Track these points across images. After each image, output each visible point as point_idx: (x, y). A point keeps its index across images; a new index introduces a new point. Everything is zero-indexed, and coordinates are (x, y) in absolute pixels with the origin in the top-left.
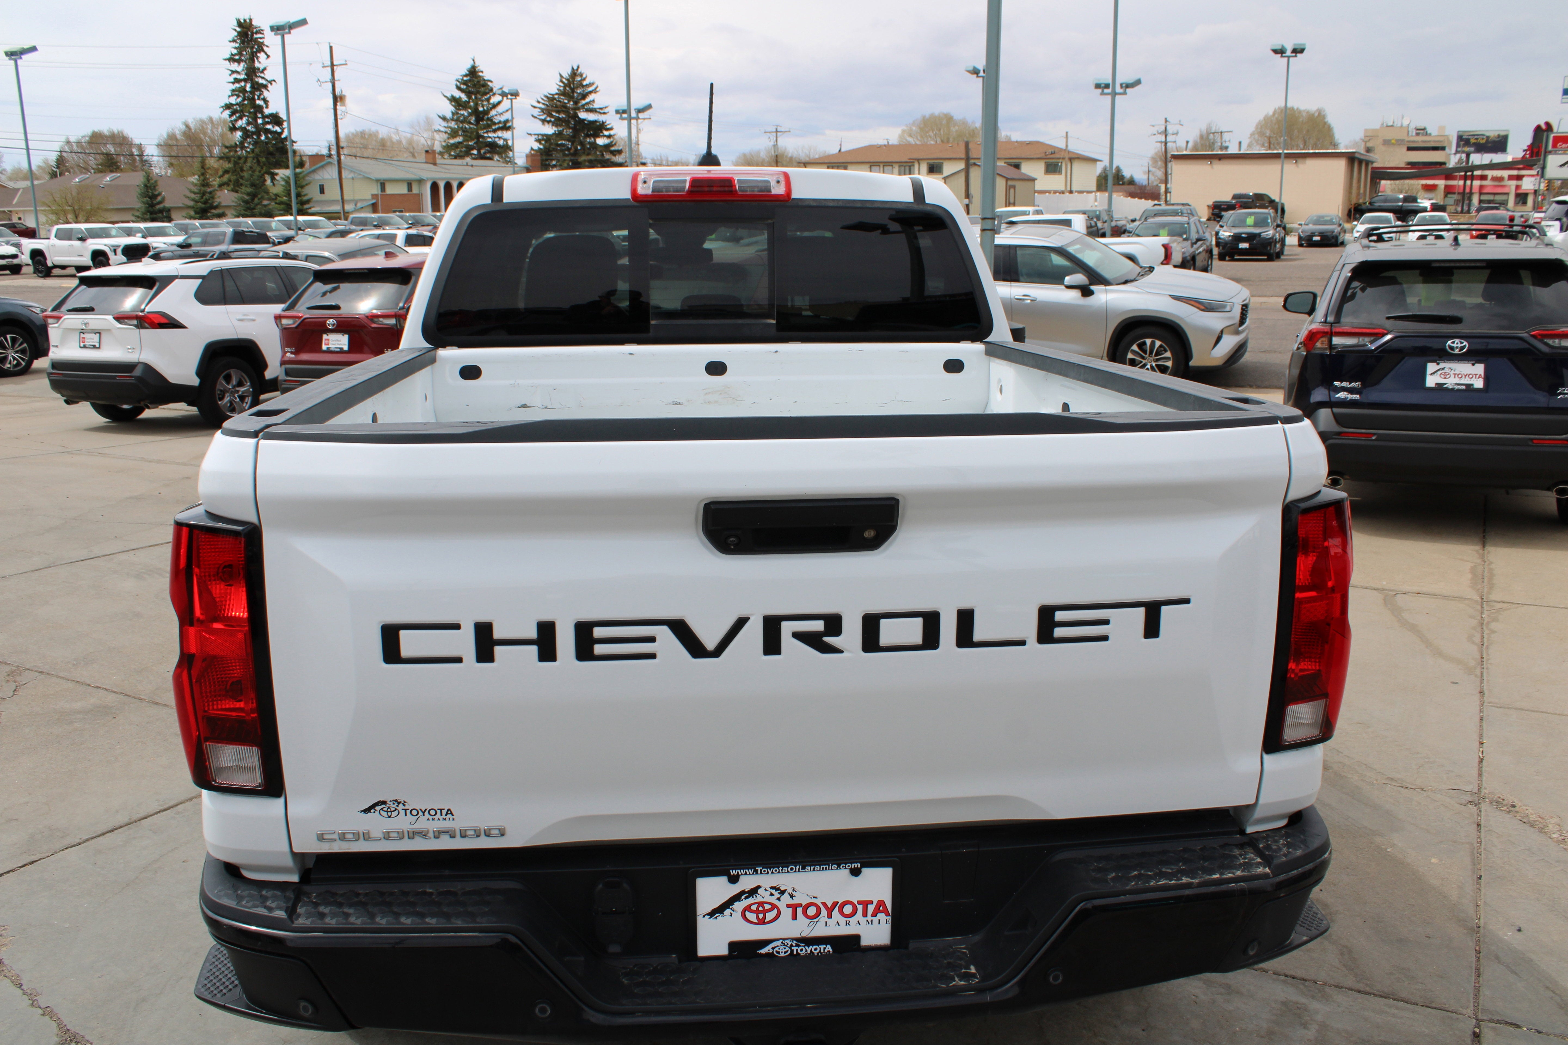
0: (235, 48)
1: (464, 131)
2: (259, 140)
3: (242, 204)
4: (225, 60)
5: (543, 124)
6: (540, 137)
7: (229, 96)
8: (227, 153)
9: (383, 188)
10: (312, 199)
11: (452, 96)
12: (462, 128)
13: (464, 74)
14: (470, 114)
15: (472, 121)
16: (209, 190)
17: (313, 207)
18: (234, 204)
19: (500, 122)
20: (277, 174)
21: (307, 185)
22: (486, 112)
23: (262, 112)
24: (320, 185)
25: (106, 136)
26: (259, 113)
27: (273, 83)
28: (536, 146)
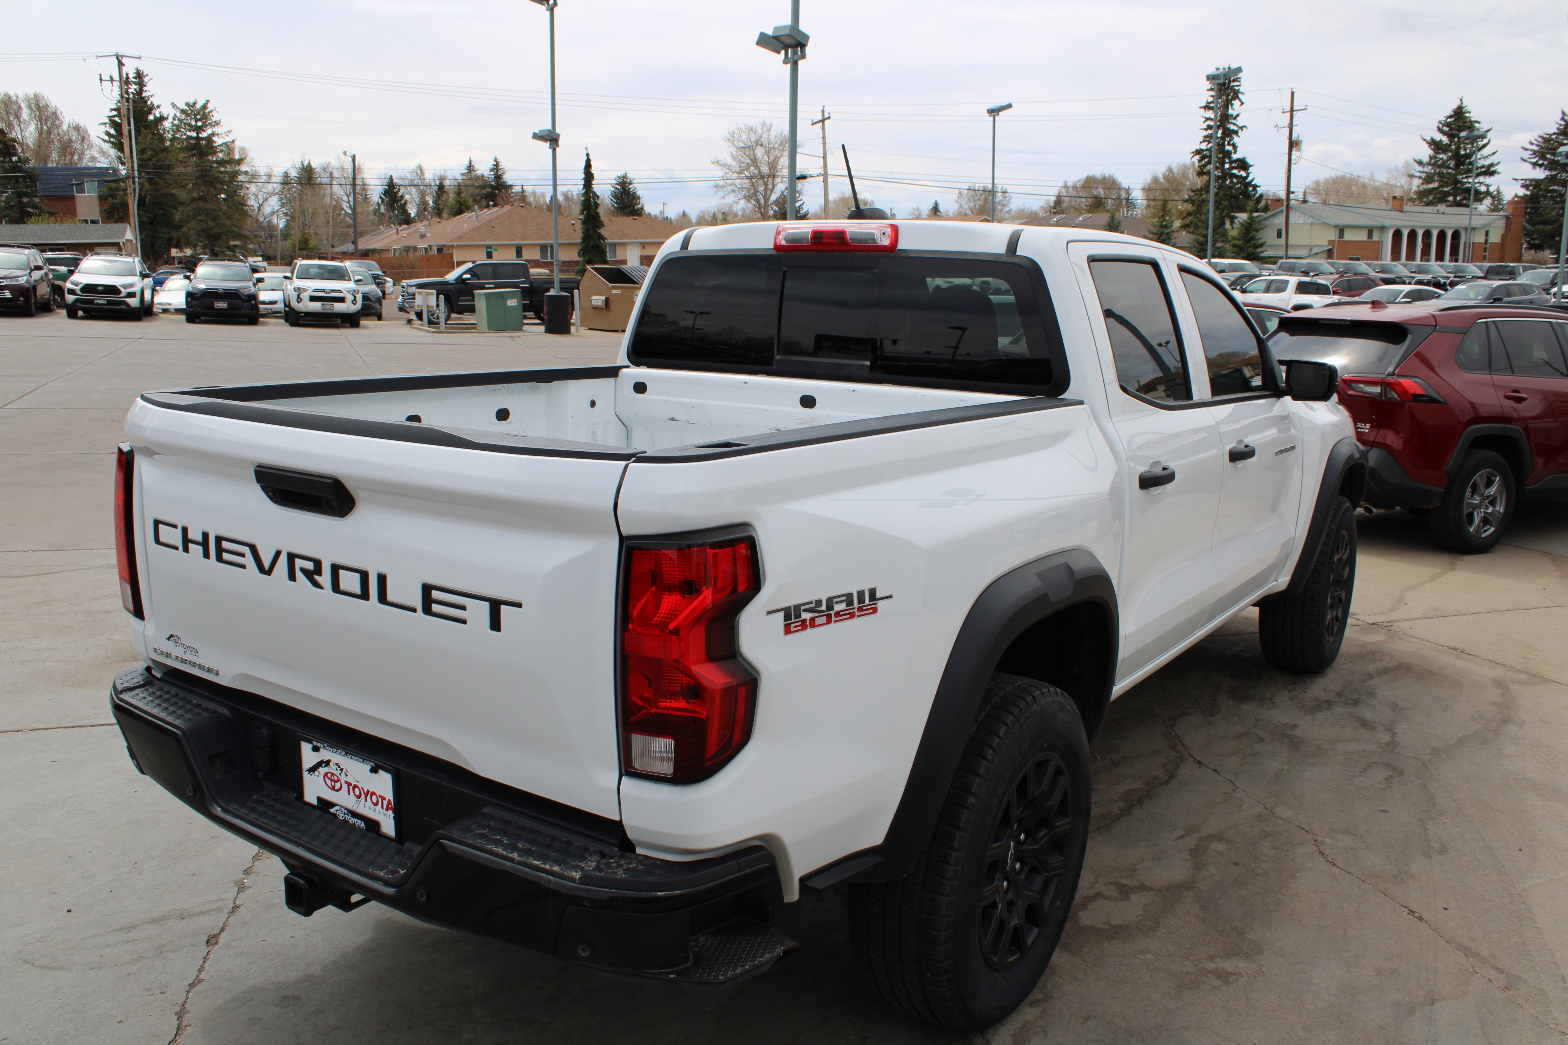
0: (1212, 96)
1: (1440, 175)
2: (1223, 185)
3: (1197, 245)
4: (1201, 108)
5: (1534, 168)
6: (1528, 182)
7: (1201, 143)
8: (1193, 196)
9: (1341, 235)
10: (1265, 243)
11: (1432, 139)
12: (1439, 173)
13: (1448, 114)
14: (1450, 158)
15: (1451, 166)
16: (1167, 231)
17: (1266, 251)
18: (1189, 245)
19: (1483, 167)
20: (1236, 218)
21: (1262, 229)
22: (1469, 156)
23: (1230, 157)
24: (1278, 230)
25: (1098, 180)
26: (1227, 159)
27: (1244, 129)
28: (1522, 192)
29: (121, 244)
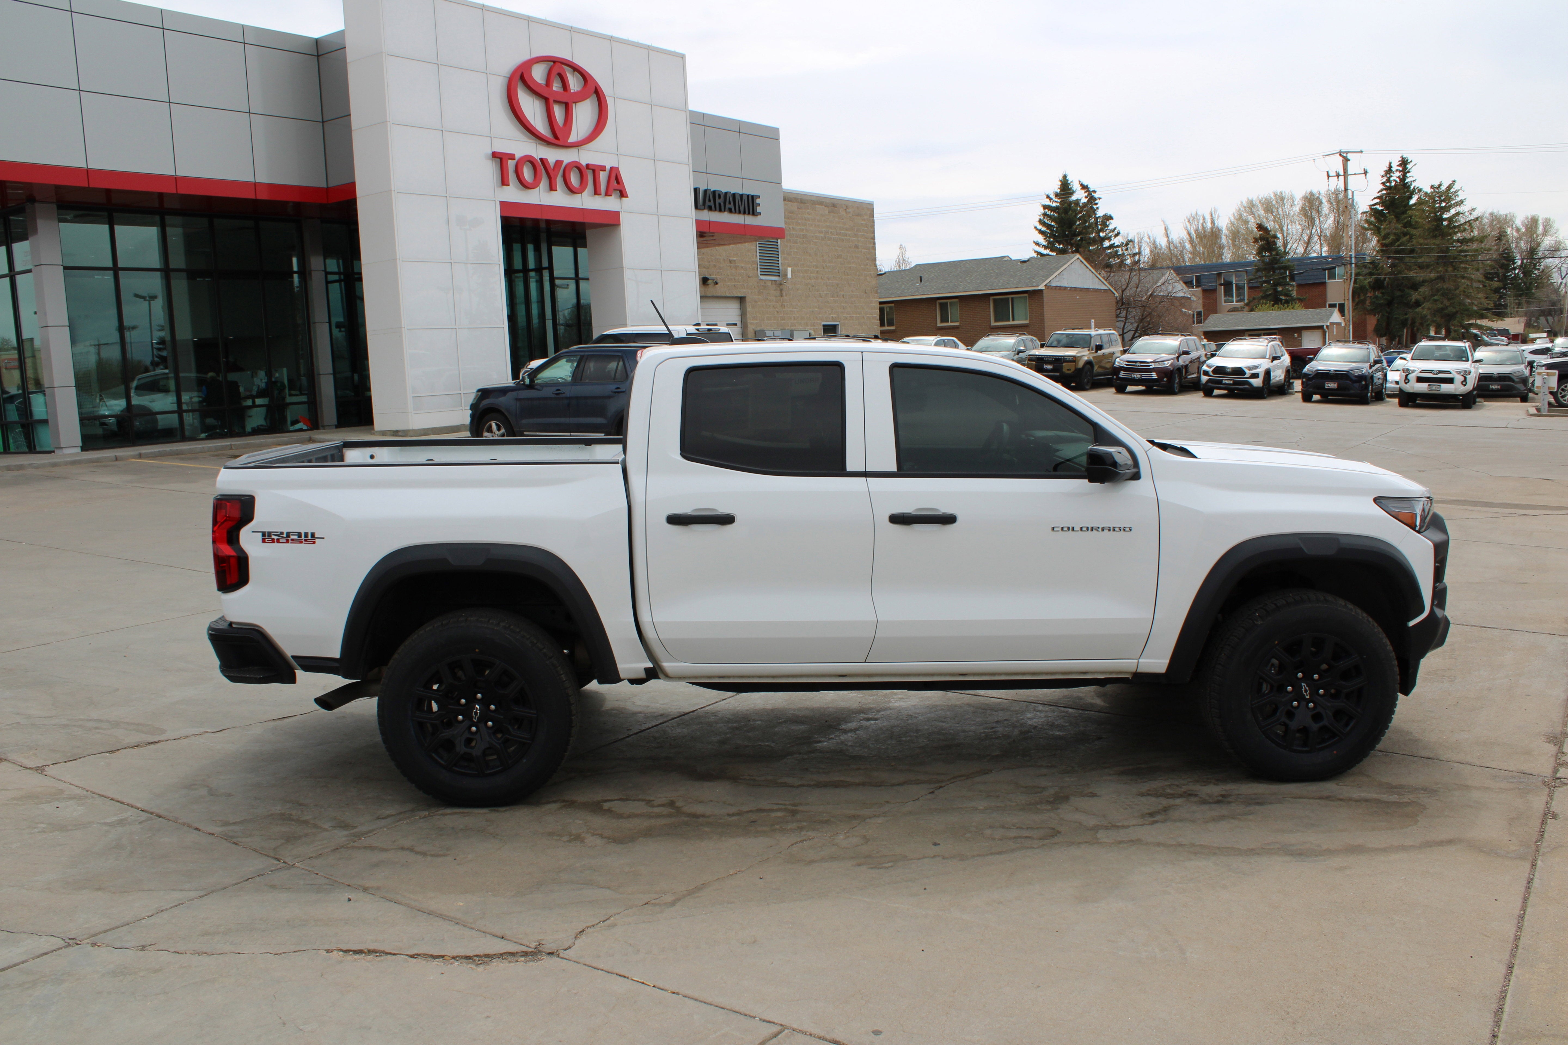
29: (1325, 327)
